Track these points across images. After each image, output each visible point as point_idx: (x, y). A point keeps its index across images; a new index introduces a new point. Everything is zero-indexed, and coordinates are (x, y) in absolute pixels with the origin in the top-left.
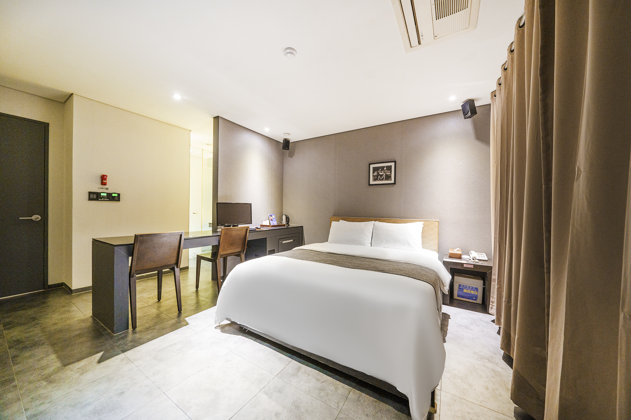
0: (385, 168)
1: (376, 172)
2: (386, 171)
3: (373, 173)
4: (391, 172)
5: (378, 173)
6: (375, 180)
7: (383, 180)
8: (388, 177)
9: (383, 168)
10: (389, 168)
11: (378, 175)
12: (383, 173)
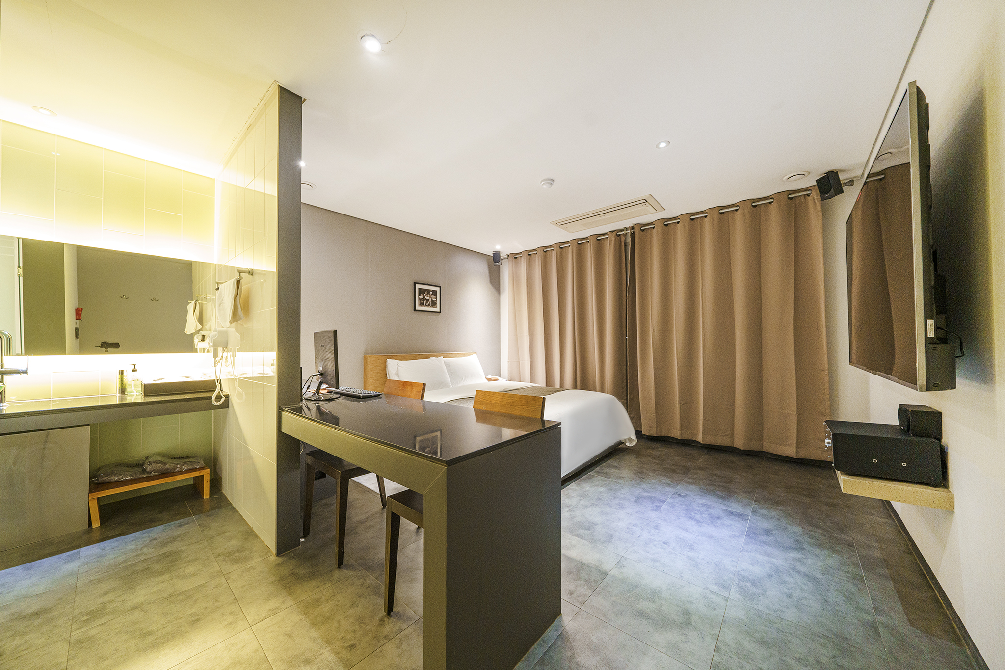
0: (431, 293)
1: (421, 295)
2: (432, 296)
3: (419, 295)
4: (436, 298)
5: (424, 296)
6: (421, 304)
7: (429, 305)
8: (434, 304)
9: (429, 291)
10: (435, 293)
11: (424, 299)
12: (429, 298)
